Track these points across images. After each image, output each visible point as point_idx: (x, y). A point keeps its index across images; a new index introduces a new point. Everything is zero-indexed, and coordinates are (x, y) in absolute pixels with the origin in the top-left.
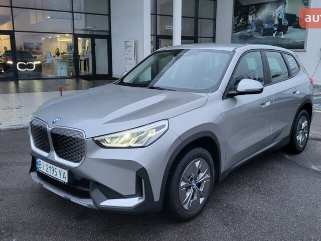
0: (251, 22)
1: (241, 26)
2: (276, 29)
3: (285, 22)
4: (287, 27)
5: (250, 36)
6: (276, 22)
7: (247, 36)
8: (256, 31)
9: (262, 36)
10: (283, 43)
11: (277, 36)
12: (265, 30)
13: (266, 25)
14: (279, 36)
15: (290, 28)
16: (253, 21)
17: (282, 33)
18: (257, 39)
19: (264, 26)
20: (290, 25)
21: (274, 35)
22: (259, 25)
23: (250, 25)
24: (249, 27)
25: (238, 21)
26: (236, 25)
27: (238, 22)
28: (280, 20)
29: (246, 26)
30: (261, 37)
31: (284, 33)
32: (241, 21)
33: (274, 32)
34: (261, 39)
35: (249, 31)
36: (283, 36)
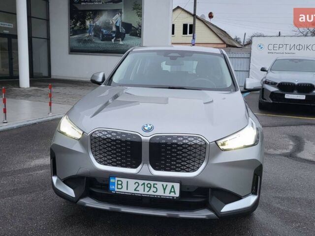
0: (89, 26)
1: (78, 29)
2: (114, 35)
3: (122, 30)
4: (125, 34)
5: (88, 40)
6: (114, 29)
7: (85, 40)
8: (95, 36)
9: (102, 41)
10: (122, 49)
11: (116, 42)
12: (103, 35)
13: (104, 31)
14: (117, 42)
15: (127, 36)
16: (90, 26)
17: (120, 39)
18: (97, 43)
19: (102, 32)
20: (127, 32)
21: (113, 40)
22: (97, 30)
23: (88, 29)
24: (88, 31)
25: (75, 24)
26: (73, 28)
27: (75, 26)
28: (117, 28)
29: (84, 30)
30: (100, 42)
31: (122, 40)
32: (78, 25)
33: (113, 38)
34: (100, 44)
35: (88, 35)
36: (121, 43)
